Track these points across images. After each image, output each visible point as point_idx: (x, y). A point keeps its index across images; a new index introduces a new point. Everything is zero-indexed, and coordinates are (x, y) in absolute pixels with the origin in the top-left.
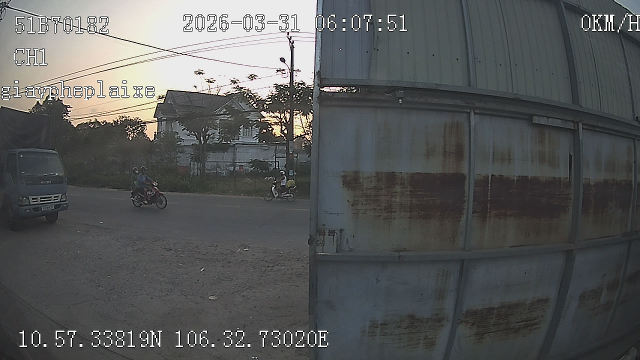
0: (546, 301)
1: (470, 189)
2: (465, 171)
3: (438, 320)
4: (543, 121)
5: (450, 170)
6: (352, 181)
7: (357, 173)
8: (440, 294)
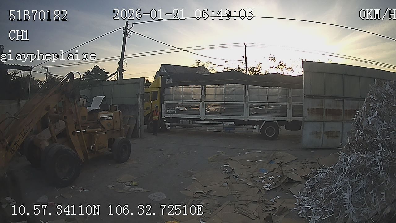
0: (340, 132)
1: (324, 111)
2: (324, 108)
3: (321, 133)
4: (337, 99)
5: (322, 108)
6: (308, 110)
7: (309, 108)
8: (321, 128)
